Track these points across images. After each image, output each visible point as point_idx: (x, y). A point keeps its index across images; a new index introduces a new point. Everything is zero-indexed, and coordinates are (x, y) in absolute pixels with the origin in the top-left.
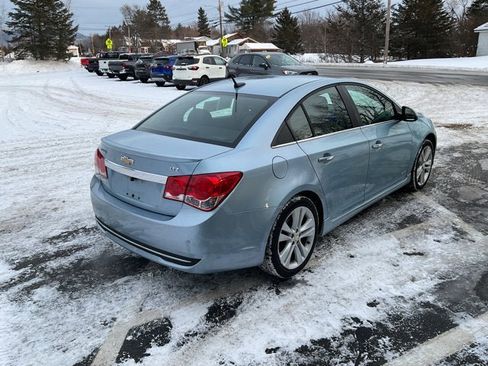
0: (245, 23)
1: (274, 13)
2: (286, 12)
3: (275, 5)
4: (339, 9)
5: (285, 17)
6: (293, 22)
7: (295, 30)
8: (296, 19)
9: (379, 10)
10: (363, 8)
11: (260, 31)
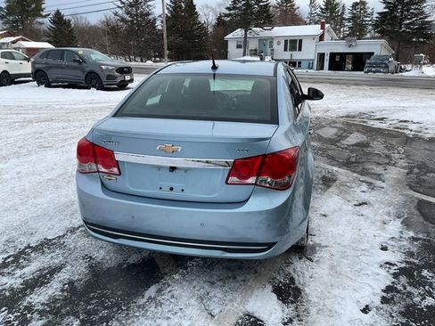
0: (13, 22)
1: (44, 14)
2: (58, 13)
3: (43, 6)
4: (116, 14)
5: (58, 18)
6: (67, 23)
7: (70, 31)
8: (69, 21)
9: (151, 17)
10: (136, 15)
11: (31, 30)
